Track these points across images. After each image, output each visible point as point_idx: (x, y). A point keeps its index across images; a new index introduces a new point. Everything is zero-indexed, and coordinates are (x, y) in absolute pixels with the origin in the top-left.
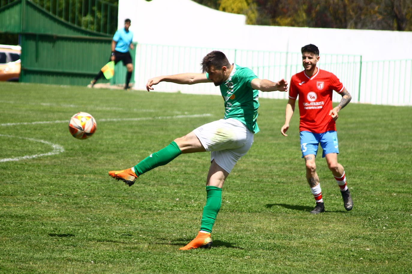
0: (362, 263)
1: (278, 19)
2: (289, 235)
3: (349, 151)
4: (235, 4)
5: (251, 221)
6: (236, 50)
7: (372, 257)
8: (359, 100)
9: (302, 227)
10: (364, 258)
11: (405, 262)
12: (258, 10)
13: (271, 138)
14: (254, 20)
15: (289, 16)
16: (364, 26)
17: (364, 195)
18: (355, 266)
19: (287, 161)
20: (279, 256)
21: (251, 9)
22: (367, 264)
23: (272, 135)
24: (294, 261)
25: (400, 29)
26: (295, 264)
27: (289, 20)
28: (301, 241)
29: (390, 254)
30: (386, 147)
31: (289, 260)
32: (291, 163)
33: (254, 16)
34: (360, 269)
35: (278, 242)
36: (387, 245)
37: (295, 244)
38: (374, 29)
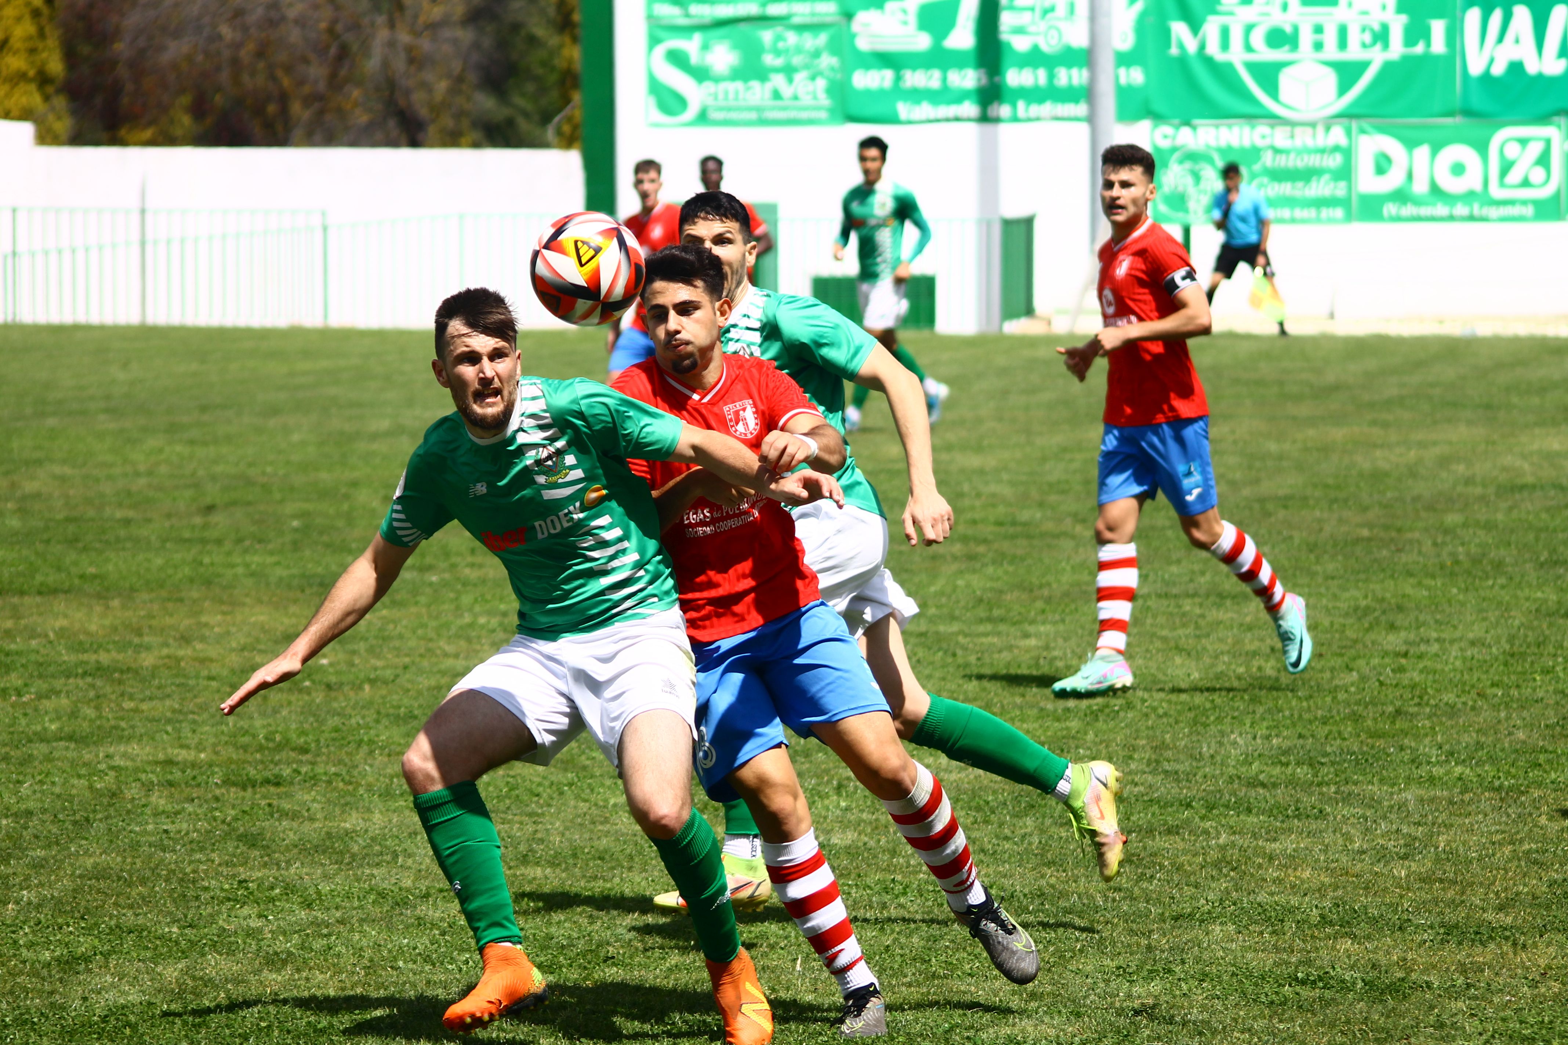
0: (309, 694)
1: (123, 132)
2: (136, 640)
3: (296, 437)
4: (13, 100)
5: (41, 614)
6: (14, 211)
7: (333, 679)
8: (326, 316)
9: (168, 621)
10: (313, 682)
11: (409, 686)
12: (74, 113)
13: (102, 417)
14: (64, 137)
15: (149, 124)
16: (330, 139)
17: (325, 538)
18: (290, 703)
19: (142, 468)
20: (108, 689)
21: (53, 109)
22: (319, 697)
23: (107, 411)
24: (142, 700)
25: (414, 143)
26: (144, 706)
27: (148, 134)
28: (165, 651)
29: (376, 669)
30: (385, 424)
31: (131, 698)
32: (150, 473)
33: (63, 125)
34: (303, 707)
35: (104, 658)
36: (371, 650)
37: (148, 660)
38: (354, 143)
